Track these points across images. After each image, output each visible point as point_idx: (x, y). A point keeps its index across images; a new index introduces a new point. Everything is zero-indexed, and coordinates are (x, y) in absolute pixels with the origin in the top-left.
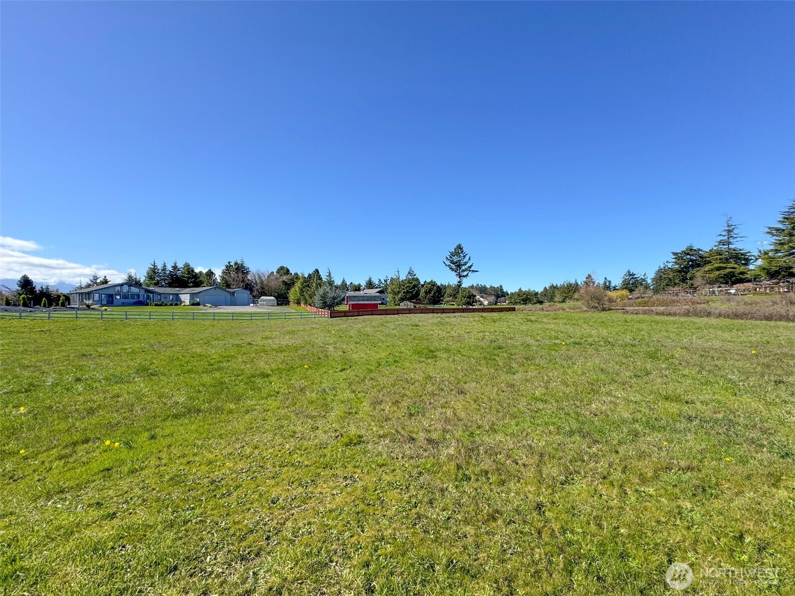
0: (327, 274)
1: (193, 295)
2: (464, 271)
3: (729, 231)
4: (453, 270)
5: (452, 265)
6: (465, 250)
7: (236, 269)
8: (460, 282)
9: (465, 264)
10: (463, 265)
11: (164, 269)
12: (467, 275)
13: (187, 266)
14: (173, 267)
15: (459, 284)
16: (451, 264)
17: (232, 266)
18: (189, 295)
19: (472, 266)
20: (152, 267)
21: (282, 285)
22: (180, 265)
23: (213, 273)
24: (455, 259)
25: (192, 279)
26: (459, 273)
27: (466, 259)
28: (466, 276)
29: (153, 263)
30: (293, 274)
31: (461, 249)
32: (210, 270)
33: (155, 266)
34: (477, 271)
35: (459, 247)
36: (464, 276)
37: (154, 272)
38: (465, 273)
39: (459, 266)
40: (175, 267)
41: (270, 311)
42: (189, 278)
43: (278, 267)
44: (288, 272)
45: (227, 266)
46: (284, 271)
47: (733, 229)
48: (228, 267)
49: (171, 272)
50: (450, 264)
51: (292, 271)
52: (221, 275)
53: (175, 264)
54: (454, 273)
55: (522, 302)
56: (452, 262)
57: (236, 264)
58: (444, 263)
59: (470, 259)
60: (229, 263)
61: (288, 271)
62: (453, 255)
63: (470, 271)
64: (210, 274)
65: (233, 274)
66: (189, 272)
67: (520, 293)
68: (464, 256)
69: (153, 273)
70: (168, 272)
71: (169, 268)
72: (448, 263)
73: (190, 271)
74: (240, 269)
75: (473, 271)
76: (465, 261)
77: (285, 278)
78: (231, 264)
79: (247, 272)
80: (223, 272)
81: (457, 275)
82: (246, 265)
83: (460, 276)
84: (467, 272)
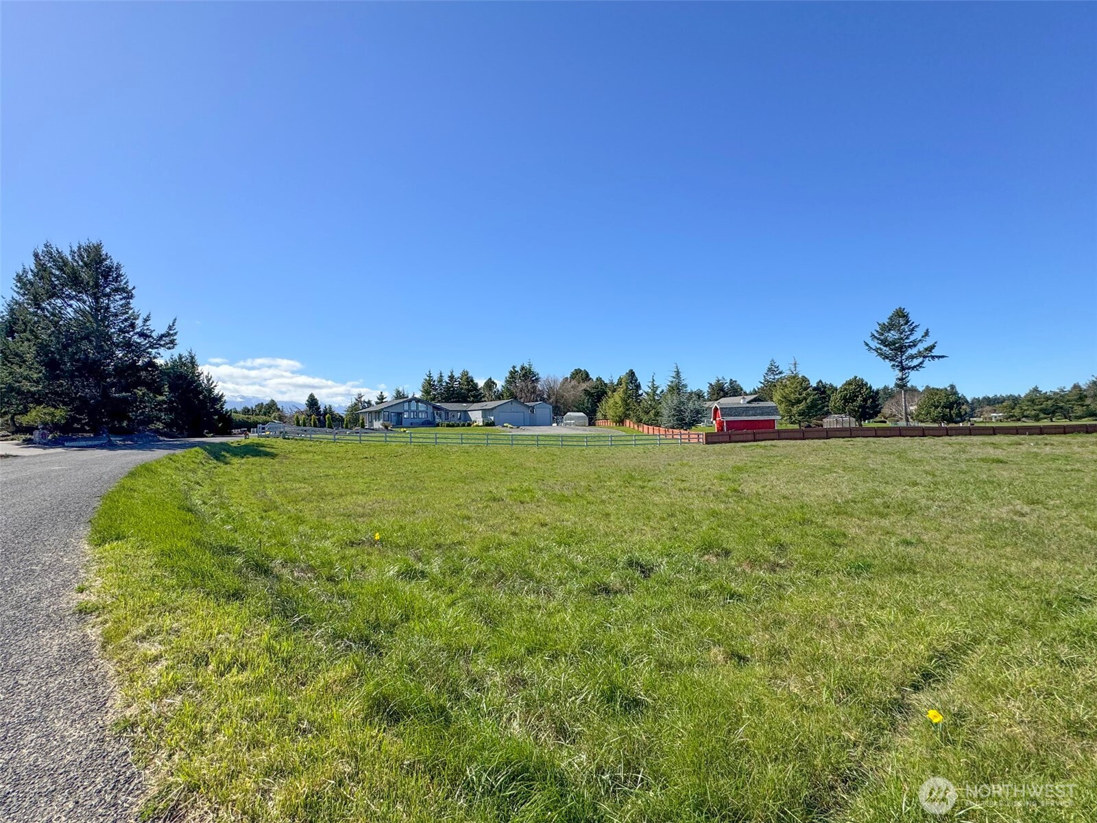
0: (674, 374)
1: (485, 412)
2: (912, 357)
4: (887, 358)
5: (885, 348)
6: (912, 318)
7: (524, 376)
8: (902, 379)
9: (914, 344)
10: (910, 346)
11: (440, 381)
12: (920, 365)
13: (465, 374)
14: (449, 377)
15: (899, 382)
16: (882, 347)
17: (518, 372)
18: (481, 412)
19: (933, 347)
20: (428, 378)
21: (583, 396)
22: (457, 375)
23: (494, 383)
24: (892, 335)
25: (472, 391)
26: (901, 362)
27: (917, 335)
28: (915, 367)
29: (428, 373)
30: (595, 380)
31: (905, 316)
32: (490, 379)
33: (430, 377)
35: (901, 314)
36: (913, 368)
37: (430, 384)
38: (916, 362)
39: (901, 349)
40: (451, 377)
41: (588, 433)
42: (469, 390)
43: (573, 370)
44: (587, 377)
45: (511, 373)
46: (581, 375)
48: (513, 374)
49: (447, 383)
50: (878, 346)
51: (593, 376)
52: (503, 385)
53: (452, 373)
54: (888, 363)
55: (1042, 415)
56: (884, 342)
57: (523, 368)
58: (867, 345)
59: (927, 334)
60: (514, 367)
61: (587, 375)
62: (886, 328)
63: (925, 357)
64: (490, 384)
65: (519, 383)
66: (468, 382)
67: (1035, 398)
68: (913, 330)
69: (429, 386)
70: (444, 384)
71: (446, 379)
72: (874, 344)
73: (470, 381)
74: (528, 375)
75: (933, 357)
76: (912, 338)
77: (584, 386)
78: (516, 369)
79: (537, 379)
80: (507, 381)
81: (893, 365)
82: (535, 369)
83: (903, 369)
84: (920, 360)
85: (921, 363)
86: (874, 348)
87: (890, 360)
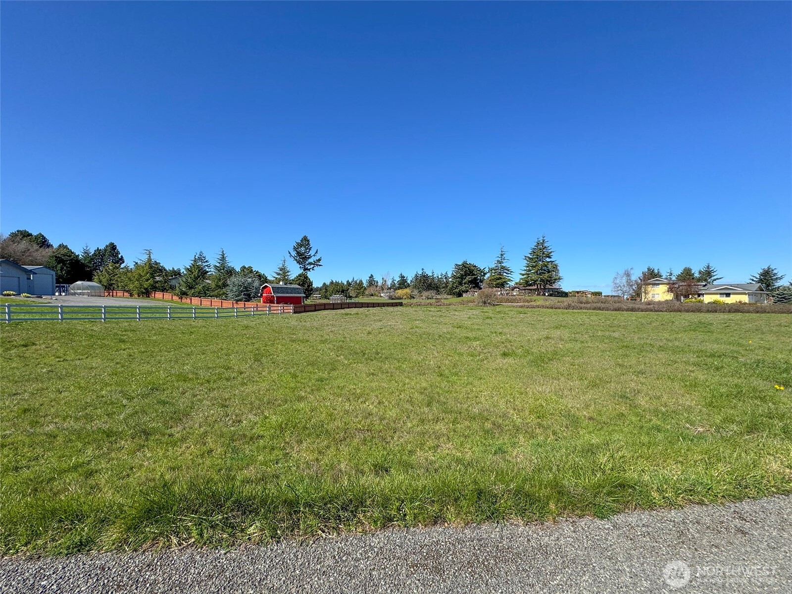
2: (310, 264)
3: (502, 255)
4: (299, 262)
5: (298, 257)
9: (311, 257)
10: (308, 258)
19: (319, 260)
24: (302, 250)
26: (305, 266)
27: (312, 252)
28: (311, 269)
31: (308, 241)
34: (321, 265)
35: (306, 239)
39: (306, 258)
47: (504, 254)
50: (296, 255)
54: (298, 266)
56: (299, 254)
62: (299, 246)
63: (315, 265)
68: (310, 249)
72: (294, 253)
75: (317, 265)
76: (310, 254)
81: (300, 267)
83: (305, 269)
84: (312, 266)
85: (313, 267)
86: (293, 256)
87: (300, 264)
